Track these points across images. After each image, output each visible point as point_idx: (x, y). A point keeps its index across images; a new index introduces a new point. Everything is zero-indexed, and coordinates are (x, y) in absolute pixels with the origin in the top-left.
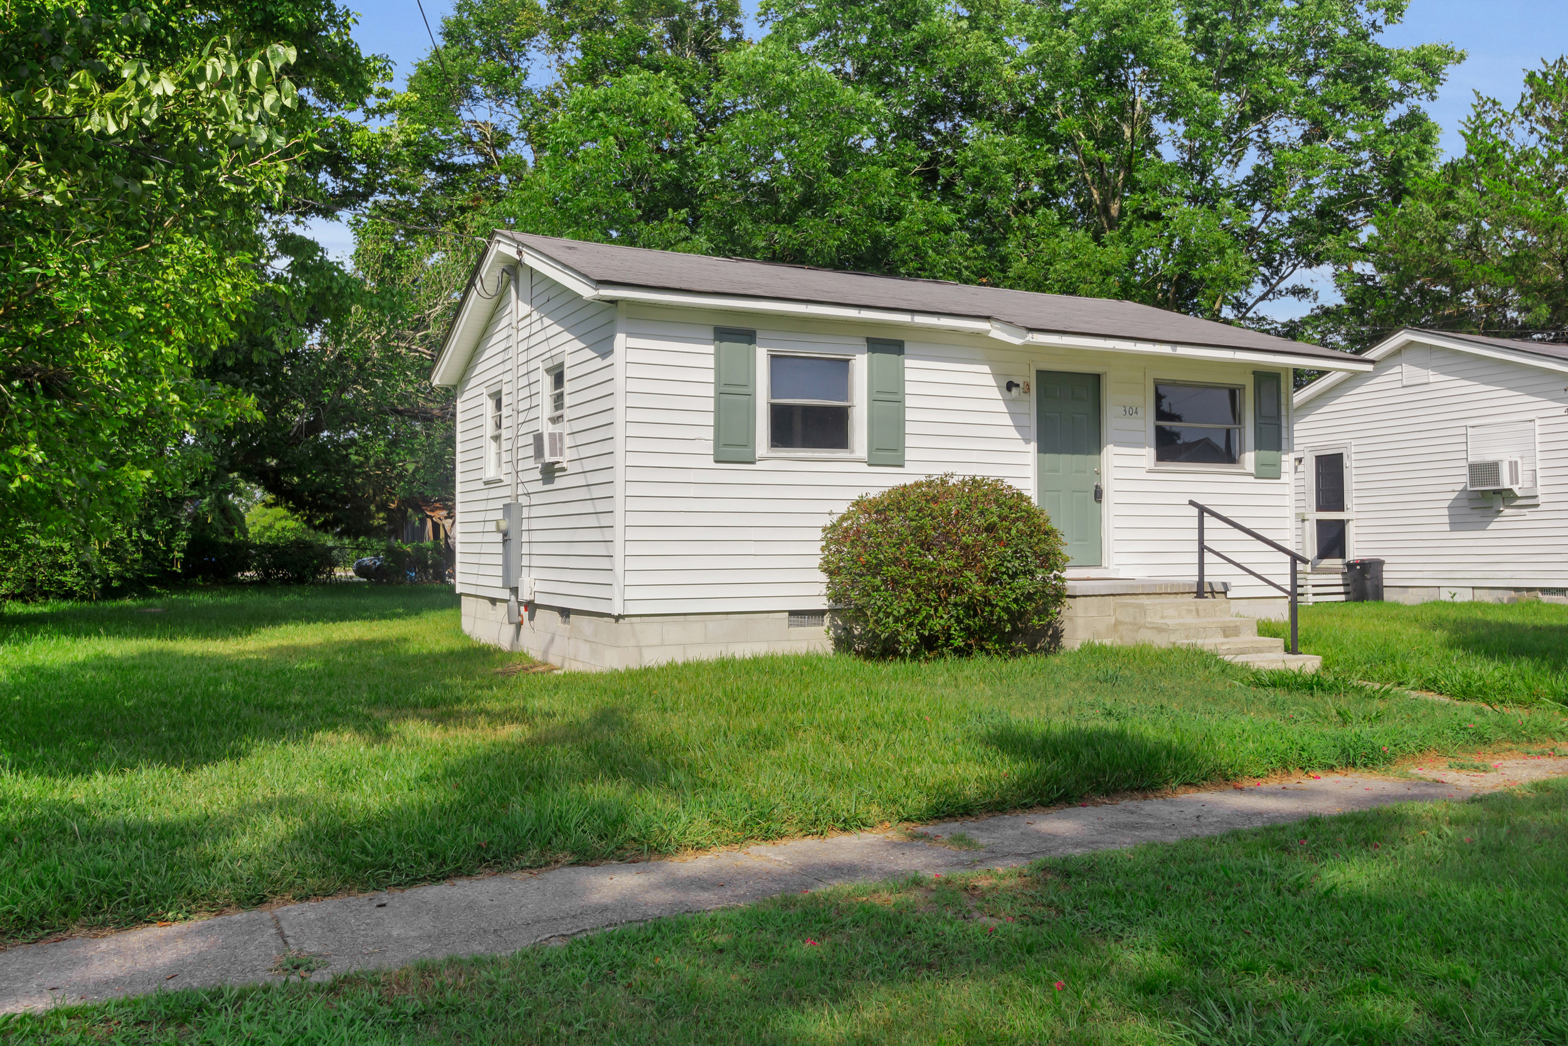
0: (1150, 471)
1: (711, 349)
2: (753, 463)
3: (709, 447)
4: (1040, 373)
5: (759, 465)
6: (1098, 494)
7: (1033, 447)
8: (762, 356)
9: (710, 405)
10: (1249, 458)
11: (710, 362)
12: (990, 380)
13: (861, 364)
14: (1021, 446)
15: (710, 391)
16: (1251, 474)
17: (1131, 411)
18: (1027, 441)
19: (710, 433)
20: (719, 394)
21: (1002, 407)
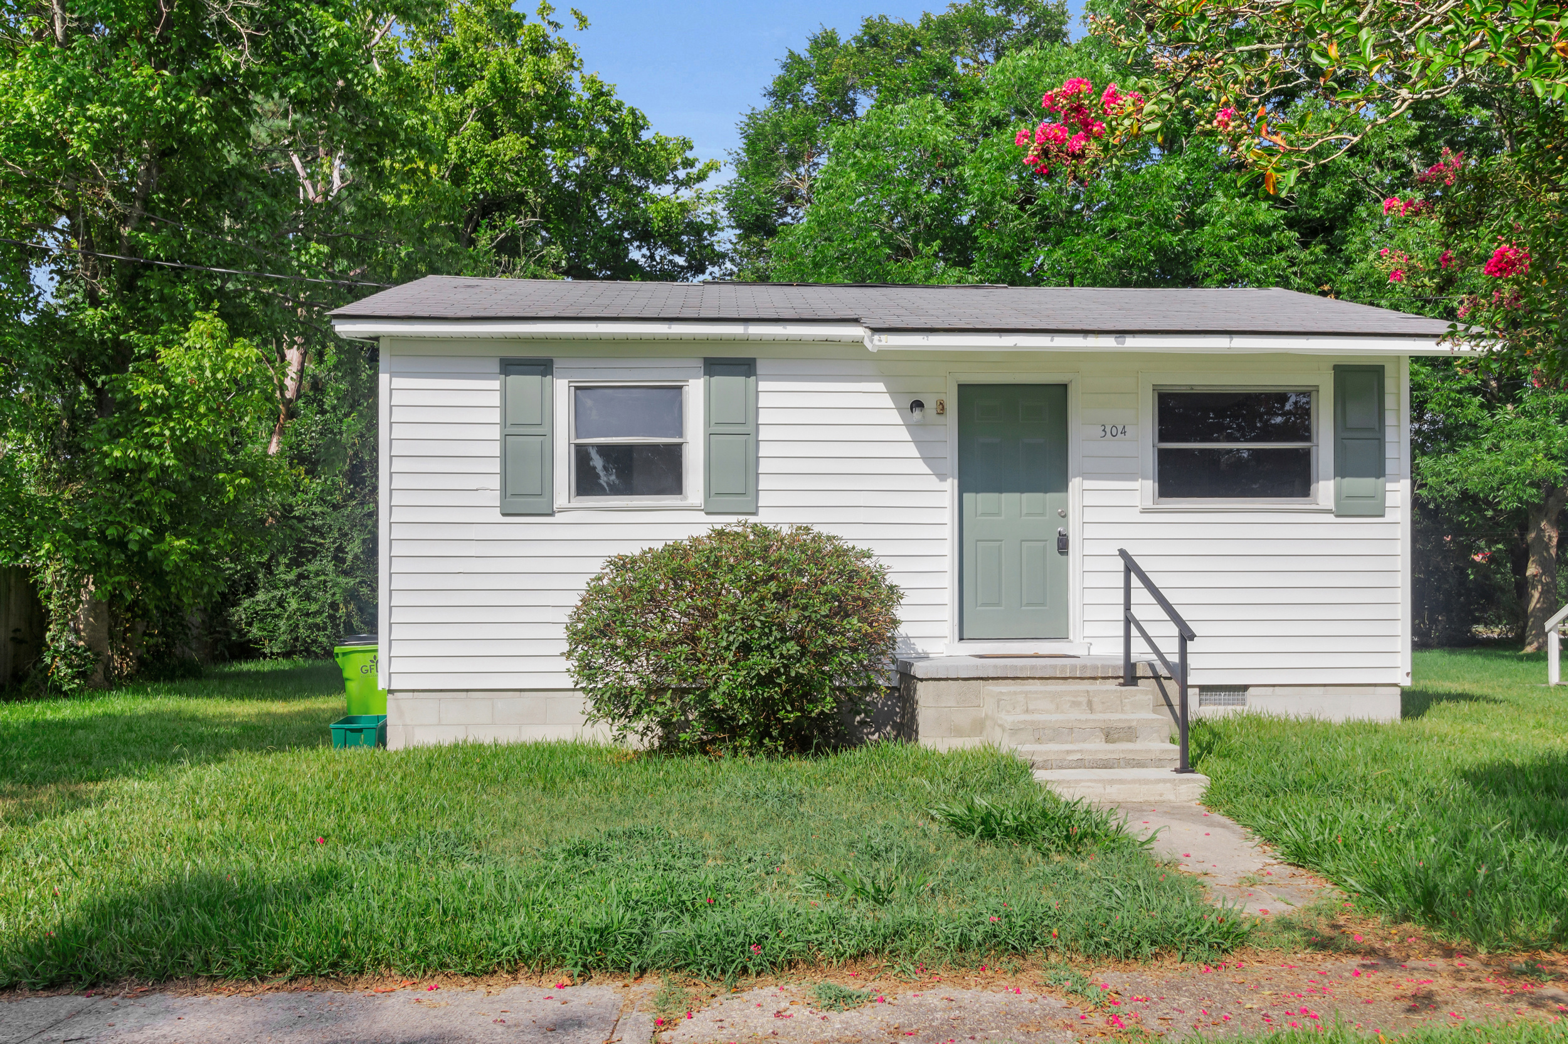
0: (1145, 511)
1: (496, 384)
2: (552, 514)
3: (495, 499)
4: (963, 388)
5: (558, 517)
6: (1063, 545)
7: (951, 485)
8: (561, 389)
9: (496, 449)
10: (1325, 489)
11: (495, 399)
12: (886, 400)
13: (695, 390)
14: (934, 483)
15: (495, 433)
16: (1329, 511)
17: (1116, 431)
18: (942, 477)
19: (495, 483)
20: (505, 436)
21: (904, 434)
